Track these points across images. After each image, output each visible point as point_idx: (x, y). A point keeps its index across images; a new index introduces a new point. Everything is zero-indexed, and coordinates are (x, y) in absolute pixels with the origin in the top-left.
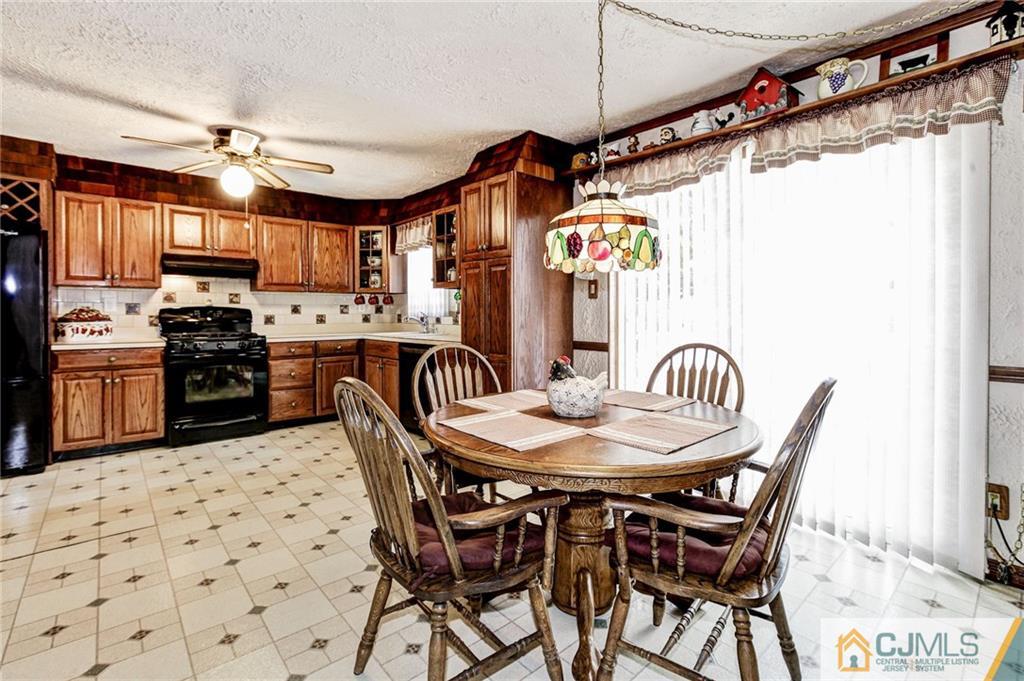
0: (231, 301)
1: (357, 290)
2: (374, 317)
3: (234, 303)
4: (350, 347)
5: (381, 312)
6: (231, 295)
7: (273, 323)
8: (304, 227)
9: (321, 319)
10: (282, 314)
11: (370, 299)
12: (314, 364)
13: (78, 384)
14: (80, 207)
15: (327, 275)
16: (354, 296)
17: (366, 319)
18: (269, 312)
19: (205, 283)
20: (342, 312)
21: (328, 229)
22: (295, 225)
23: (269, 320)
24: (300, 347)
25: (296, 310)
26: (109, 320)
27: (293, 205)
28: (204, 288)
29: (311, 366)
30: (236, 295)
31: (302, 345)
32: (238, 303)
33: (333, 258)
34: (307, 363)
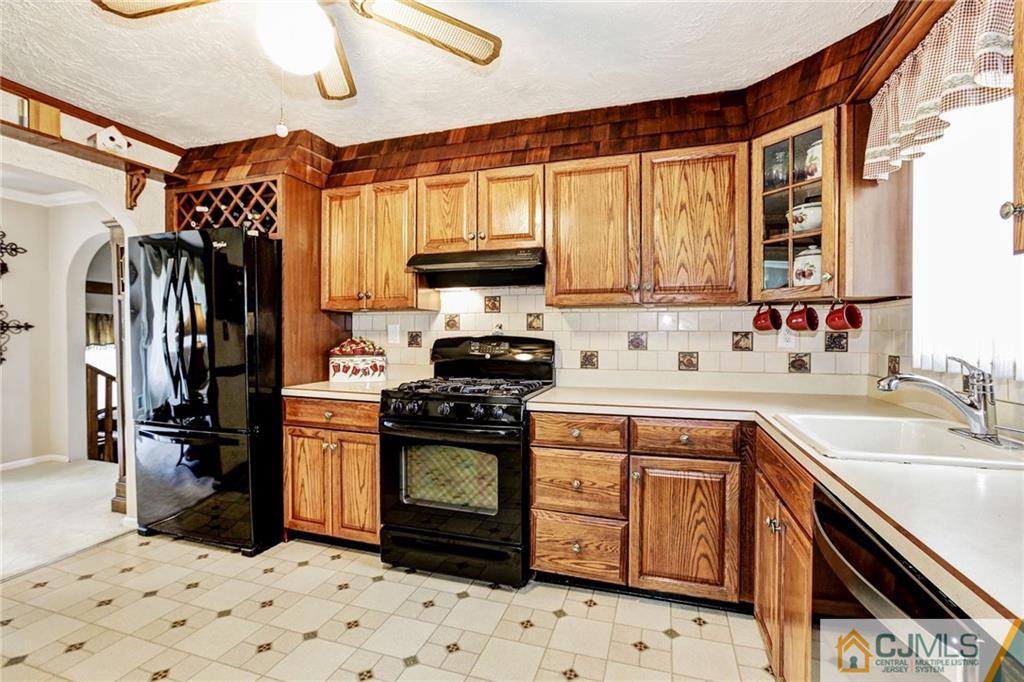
0: (530, 327)
1: (756, 297)
2: (822, 360)
3: (534, 329)
4: (718, 440)
5: (844, 349)
6: (530, 315)
7: (595, 366)
8: (634, 169)
9: (688, 362)
10: (612, 349)
11: (793, 315)
12: (625, 469)
13: (302, 444)
14: (341, 205)
15: (682, 265)
16: (752, 311)
17: (799, 364)
18: (590, 346)
19: (494, 298)
20: (737, 347)
21: (684, 163)
22: (614, 168)
23: (589, 360)
24: (594, 427)
25: (637, 343)
26: (382, 354)
27: (617, 127)
28: (493, 305)
29: (616, 471)
30: (538, 316)
31: (599, 422)
32: (538, 329)
33: (695, 224)
34: (608, 465)
